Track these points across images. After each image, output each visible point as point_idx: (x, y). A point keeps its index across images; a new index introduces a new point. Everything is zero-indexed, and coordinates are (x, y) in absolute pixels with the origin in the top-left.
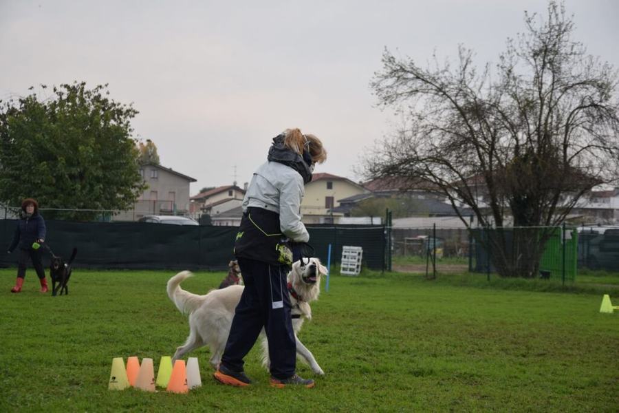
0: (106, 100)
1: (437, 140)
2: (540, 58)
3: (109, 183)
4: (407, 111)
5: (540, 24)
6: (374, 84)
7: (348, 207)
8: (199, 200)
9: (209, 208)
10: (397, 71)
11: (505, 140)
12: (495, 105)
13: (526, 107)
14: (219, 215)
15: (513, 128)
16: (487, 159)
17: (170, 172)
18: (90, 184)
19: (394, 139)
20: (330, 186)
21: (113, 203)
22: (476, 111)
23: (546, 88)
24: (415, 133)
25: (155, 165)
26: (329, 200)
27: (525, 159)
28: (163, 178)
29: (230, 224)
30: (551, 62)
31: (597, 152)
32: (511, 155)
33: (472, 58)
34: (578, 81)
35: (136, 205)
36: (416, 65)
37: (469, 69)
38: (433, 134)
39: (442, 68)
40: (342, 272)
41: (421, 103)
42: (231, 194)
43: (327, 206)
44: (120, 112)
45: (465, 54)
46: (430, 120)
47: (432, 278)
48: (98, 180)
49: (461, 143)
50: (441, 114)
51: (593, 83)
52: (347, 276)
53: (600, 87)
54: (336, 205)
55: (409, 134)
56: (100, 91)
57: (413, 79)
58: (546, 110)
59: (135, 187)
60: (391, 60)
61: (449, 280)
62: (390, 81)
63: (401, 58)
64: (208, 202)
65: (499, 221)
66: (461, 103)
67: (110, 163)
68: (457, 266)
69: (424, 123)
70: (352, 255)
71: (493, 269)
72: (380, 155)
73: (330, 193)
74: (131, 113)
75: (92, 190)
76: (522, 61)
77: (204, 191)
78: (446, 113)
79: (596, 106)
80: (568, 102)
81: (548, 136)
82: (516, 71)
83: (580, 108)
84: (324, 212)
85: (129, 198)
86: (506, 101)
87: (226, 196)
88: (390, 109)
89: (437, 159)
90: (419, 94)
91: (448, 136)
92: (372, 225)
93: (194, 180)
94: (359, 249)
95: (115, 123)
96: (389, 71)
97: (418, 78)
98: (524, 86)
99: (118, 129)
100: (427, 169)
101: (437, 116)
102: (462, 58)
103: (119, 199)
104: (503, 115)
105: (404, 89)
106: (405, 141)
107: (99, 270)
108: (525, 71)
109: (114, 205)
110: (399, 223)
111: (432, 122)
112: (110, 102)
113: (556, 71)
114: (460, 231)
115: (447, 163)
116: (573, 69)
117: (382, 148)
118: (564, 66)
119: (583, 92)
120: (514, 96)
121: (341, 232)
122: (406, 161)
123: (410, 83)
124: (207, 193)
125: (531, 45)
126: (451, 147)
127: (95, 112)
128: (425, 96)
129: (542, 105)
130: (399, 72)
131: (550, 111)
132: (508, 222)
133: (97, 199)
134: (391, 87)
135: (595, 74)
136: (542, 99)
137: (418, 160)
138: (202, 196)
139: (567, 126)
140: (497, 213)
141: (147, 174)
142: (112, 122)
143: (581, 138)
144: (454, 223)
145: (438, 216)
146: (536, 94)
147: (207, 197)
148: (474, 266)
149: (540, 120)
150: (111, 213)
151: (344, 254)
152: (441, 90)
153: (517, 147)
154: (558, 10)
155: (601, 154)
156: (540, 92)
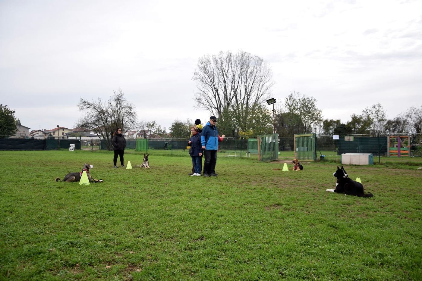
0: (7, 109)
1: (94, 119)
2: (117, 101)
3: (8, 129)
4: (86, 112)
5: (117, 93)
6: (78, 106)
7: (68, 135)
8: (31, 133)
9: (34, 135)
10: (83, 103)
11: (109, 119)
12: (106, 111)
13: (114, 112)
14: (36, 137)
15: (111, 117)
16: (105, 123)
17: (24, 127)
18: (3, 129)
19: (83, 119)
20: (63, 130)
21: (9, 134)
22: (103, 112)
23: (118, 108)
24: (88, 117)
25: (20, 125)
26: (63, 133)
27: (114, 124)
28: (22, 128)
29: (39, 139)
30: (119, 102)
31: (129, 122)
32: (110, 122)
33: (101, 100)
34: (125, 106)
35: (16, 134)
36: (88, 101)
37: (101, 103)
38: (93, 118)
39: (95, 102)
40: (70, 150)
41: (89, 110)
42: (39, 132)
43: (63, 135)
44: (11, 112)
45: (100, 99)
46: (92, 114)
47: (92, 151)
48: (5, 128)
49: (99, 120)
50: (94, 113)
51: (128, 107)
52: (71, 151)
53: (130, 108)
54: (65, 134)
55: (87, 118)
56: (6, 107)
57: (87, 105)
58: (118, 113)
59: (15, 130)
60: (82, 100)
61: (96, 152)
62: (82, 105)
63: (85, 99)
64: (33, 134)
65: (108, 138)
66: (99, 110)
67: (9, 124)
68: (96, 148)
69: (90, 115)
70: (72, 146)
71: (107, 149)
72: (80, 122)
73: (63, 132)
74: (14, 112)
75: (4, 131)
76: (113, 101)
77: (32, 131)
78: (95, 113)
79: (129, 112)
80: (123, 111)
81: (119, 119)
82: (112, 104)
83: (126, 112)
84: (62, 136)
85: (14, 133)
86: (110, 111)
87: (38, 132)
88: (82, 112)
89: (93, 123)
90: (89, 108)
91: (96, 118)
92: (77, 139)
93: (30, 129)
94: (74, 145)
95: (10, 114)
96: (82, 102)
97: (89, 104)
98: (113, 107)
99: (10, 116)
100: (91, 126)
101: (93, 114)
102: (99, 100)
103: (11, 133)
104: (108, 113)
105: (85, 107)
106: (85, 119)
107: (6, 150)
108: (114, 104)
109: (10, 134)
110: (82, 138)
111: (92, 115)
112: (9, 109)
113: (120, 104)
114: (98, 140)
115: (96, 124)
116: (124, 104)
117: (80, 121)
118: (122, 103)
119: (126, 109)
120: (111, 109)
121: (69, 141)
122: (86, 124)
123: (87, 106)
124: (33, 132)
125: (115, 98)
126: (96, 121)
127: (5, 112)
128: (91, 109)
129: (117, 111)
130: (84, 103)
131: (119, 113)
132: (110, 137)
133: (5, 133)
134: (82, 106)
135: (129, 105)
136: (117, 110)
137: (89, 124)
138: (32, 132)
139: (123, 116)
140: (107, 136)
141: (18, 127)
142: (9, 114)
143: (126, 119)
144: (98, 138)
145: (89, 137)
146: (116, 109)
147: (33, 133)
148: (101, 148)
149: (117, 115)
150: (9, 136)
151: (70, 146)
152: (94, 107)
153: (112, 121)
154: (121, 91)
155: (131, 123)
156: (117, 108)
